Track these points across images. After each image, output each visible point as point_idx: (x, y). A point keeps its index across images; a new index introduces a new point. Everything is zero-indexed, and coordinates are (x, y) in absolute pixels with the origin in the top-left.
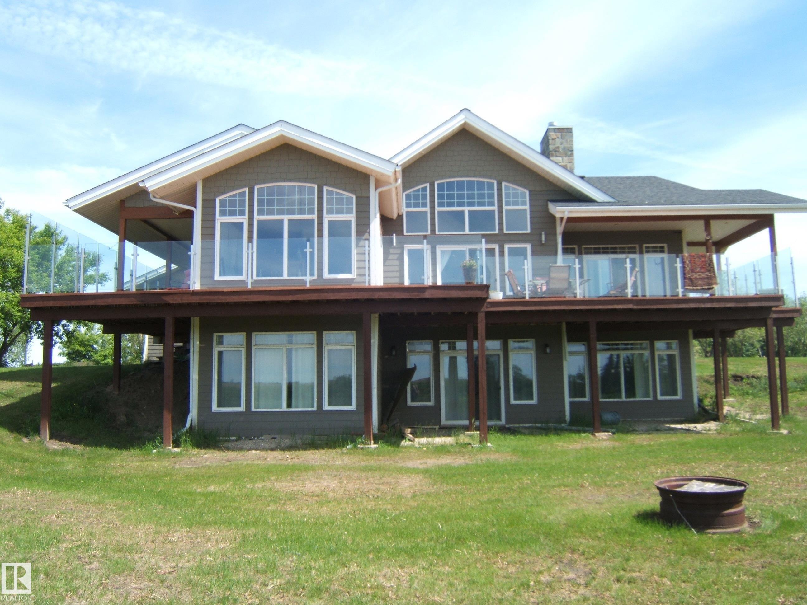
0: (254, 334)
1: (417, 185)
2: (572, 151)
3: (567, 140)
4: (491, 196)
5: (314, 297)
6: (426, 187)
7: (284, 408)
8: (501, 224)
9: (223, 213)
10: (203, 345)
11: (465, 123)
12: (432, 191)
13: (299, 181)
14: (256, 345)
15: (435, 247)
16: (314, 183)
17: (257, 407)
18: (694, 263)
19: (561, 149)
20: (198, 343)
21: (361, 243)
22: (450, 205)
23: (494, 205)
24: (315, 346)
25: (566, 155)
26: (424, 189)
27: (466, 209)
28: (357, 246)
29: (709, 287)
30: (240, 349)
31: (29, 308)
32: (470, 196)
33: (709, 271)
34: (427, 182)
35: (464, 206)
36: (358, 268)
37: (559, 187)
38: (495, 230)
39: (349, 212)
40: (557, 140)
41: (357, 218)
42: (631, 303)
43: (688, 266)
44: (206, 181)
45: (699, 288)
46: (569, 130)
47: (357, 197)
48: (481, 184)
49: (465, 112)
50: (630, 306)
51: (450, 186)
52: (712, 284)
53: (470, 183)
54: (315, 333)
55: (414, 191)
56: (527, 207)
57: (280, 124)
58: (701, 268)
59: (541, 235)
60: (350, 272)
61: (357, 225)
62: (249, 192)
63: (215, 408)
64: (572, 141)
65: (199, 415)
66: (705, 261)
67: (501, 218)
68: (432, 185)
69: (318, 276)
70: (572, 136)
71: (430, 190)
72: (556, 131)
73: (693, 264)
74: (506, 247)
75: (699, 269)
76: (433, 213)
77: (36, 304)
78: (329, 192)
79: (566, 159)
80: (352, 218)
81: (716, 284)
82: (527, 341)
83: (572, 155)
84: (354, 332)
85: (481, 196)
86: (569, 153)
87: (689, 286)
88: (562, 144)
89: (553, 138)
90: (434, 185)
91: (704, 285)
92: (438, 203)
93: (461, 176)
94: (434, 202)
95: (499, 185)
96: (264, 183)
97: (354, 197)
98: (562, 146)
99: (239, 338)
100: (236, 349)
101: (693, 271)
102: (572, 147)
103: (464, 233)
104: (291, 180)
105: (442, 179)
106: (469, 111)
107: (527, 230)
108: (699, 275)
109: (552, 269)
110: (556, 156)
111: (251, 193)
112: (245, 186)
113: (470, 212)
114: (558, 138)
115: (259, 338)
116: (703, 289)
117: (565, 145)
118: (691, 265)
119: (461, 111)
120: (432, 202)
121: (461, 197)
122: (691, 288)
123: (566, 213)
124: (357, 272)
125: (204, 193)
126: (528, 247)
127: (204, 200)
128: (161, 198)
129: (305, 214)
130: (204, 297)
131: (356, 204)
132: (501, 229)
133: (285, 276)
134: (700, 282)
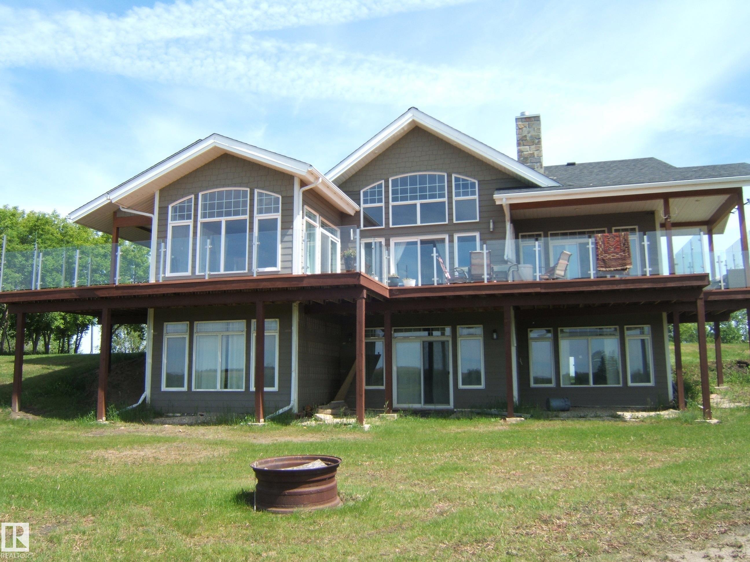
0: (196, 323)
1: (373, 183)
2: (540, 138)
3: (534, 129)
4: (442, 188)
5: (210, 288)
6: (382, 183)
7: (219, 389)
8: (451, 214)
9: (174, 219)
10: (156, 333)
11: (413, 121)
12: (387, 187)
13: (235, 186)
14: (197, 332)
15: (389, 240)
16: (247, 187)
17: (197, 387)
18: (608, 243)
19: (528, 138)
20: (152, 331)
21: (286, 238)
22: (403, 199)
23: (444, 197)
24: (245, 333)
25: (533, 143)
26: (380, 186)
27: (418, 202)
28: (282, 241)
29: (623, 268)
30: (184, 336)
31: (5, 303)
32: (423, 190)
33: (624, 251)
34: (382, 179)
35: (417, 199)
36: (282, 261)
37: (509, 175)
38: (445, 221)
39: (276, 210)
40: (524, 129)
41: (283, 216)
42: (538, 287)
43: (601, 246)
44: (162, 191)
45: (612, 269)
46: (537, 118)
47: (282, 197)
48: (432, 178)
49: (413, 111)
50: (538, 290)
51: (404, 181)
52: (626, 264)
53: (423, 177)
54: (245, 321)
55: (370, 189)
56: (476, 197)
57: (213, 137)
58: (615, 248)
59: (489, 223)
60: (275, 265)
61: (282, 222)
62: (195, 199)
63: (164, 388)
64: (539, 129)
65: (152, 394)
66: (619, 241)
67: (450, 208)
68: (387, 182)
69: (249, 270)
70: (539, 124)
71: (385, 187)
72: (523, 120)
73: (607, 245)
74: (456, 236)
75: (612, 249)
76: (387, 208)
77: (11, 300)
78: (260, 195)
79: (533, 147)
80: (278, 216)
81: (630, 264)
82: (473, 327)
83: (539, 143)
84: (278, 320)
85: (432, 189)
86: (537, 141)
87: (602, 267)
88: (529, 133)
89: (520, 127)
90: (388, 181)
91: (618, 266)
92: (393, 198)
93: (414, 172)
94: (388, 197)
95: (450, 176)
96: (207, 190)
97: (280, 197)
98: (530, 135)
99: (183, 326)
100: (181, 336)
101: (606, 252)
102: (539, 135)
103: (416, 225)
104: (228, 186)
105: (396, 175)
106: (417, 109)
107: (476, 219)
108: (613, 256)
109: (473, 255)
110: (524, 145)
111: (196, 199)
112: (192, 193)
113: (422, 204)
114: (525, 127)
115: (199, 326)
116: (617, 270)
117: (533, 133)
118: (604, 245)
119: (409, 109)
120: (387, 197)
121: (413, 191)
122: (604, 269)
123: (504, 200)
124: (282, 265)
125: (160, 201)
126: (477, 235)
127: (160, 208)
128: (128, 208)
129: (239, 215)
130: (125, 291)
131: (282, 204)
132: (450, 219)
133: (222, 271)
134: (614, 263)
